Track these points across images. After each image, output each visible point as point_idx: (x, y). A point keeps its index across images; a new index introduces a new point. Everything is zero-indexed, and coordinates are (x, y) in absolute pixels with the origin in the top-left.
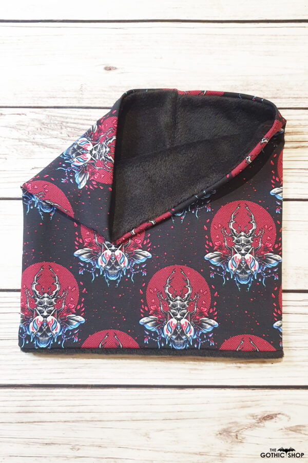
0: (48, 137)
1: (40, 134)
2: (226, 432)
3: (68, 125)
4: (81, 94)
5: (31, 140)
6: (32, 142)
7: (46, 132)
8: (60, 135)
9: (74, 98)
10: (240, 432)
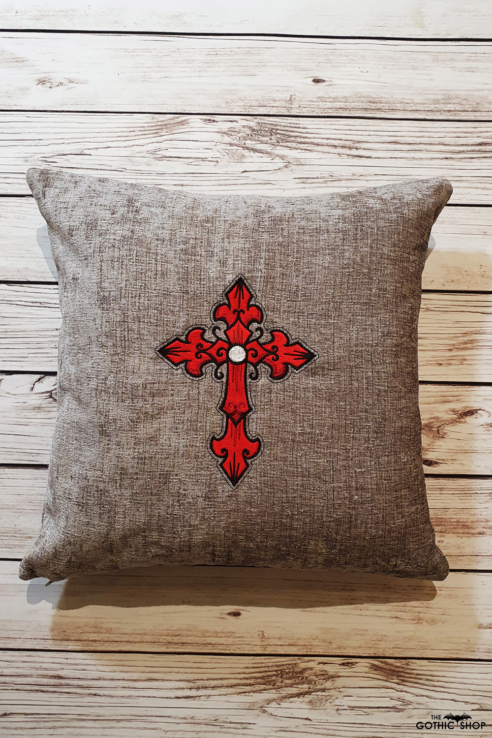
0: (258, 142)
1: (251, 140)
2: (428, 427)
3: (278, 131)
4: (291, 104)
5: (242, 145)
6: (243, 147)
7: (257, 138)
8: (270, 141)
9: (284, 107)
10: (442, 427)
